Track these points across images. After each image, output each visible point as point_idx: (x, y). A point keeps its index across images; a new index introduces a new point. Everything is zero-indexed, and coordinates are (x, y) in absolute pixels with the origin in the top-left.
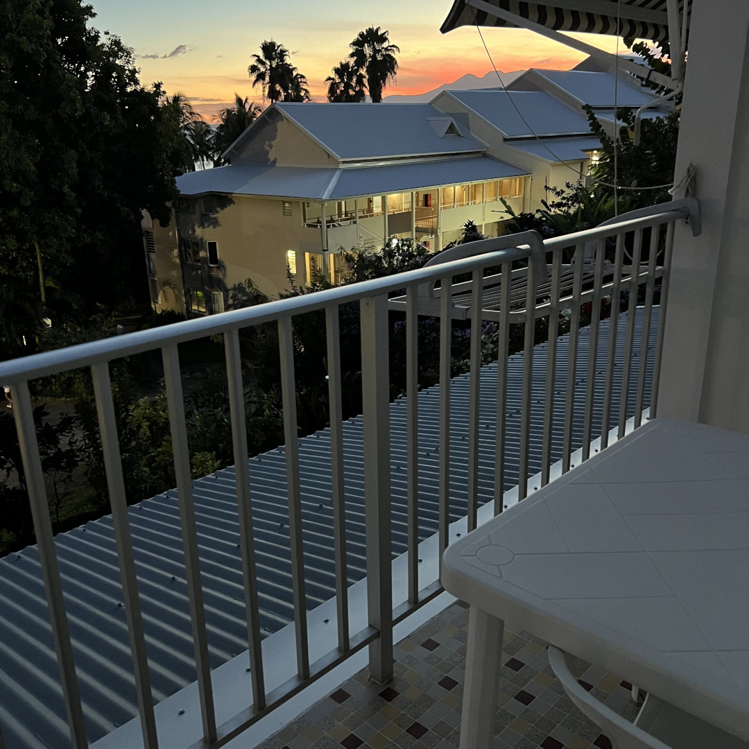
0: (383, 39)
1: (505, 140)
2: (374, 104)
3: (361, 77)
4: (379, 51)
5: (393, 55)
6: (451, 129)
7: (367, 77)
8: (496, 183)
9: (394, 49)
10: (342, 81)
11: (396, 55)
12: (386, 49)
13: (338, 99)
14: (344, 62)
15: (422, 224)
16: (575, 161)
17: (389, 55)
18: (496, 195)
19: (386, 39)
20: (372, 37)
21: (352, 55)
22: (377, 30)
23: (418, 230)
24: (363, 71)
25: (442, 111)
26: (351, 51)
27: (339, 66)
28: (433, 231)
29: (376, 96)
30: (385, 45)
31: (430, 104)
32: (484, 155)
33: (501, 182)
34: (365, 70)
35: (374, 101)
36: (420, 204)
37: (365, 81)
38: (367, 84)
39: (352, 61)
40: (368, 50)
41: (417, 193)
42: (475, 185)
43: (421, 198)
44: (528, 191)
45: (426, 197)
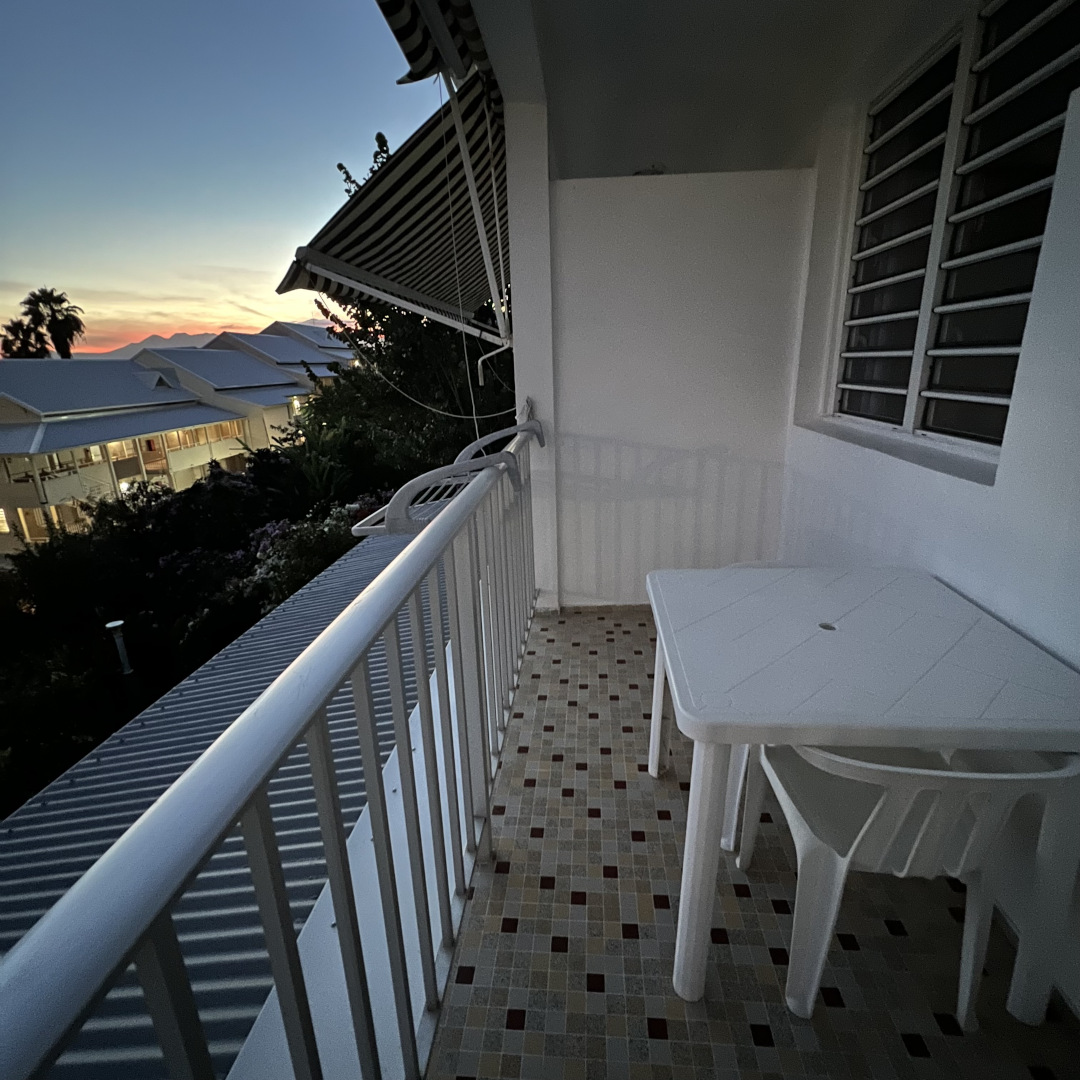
0: (60, 300)
1: (217, 390)
2: (65, 360)
3: (40, 337)
4: (59, 311)
5: (75, 314)
6: (161, 382)
7: (49, 335)
8: (216, 426)
9: (77, 310)
10: (17, 338)
11: (80, 316)
12: (67, 310)
14: (15, 320)
15: (151, 467)
16: (283, 405)
17: (71, 315)
18: (218, 436)
19: (63, 301)
20: (47, 297)
21: (26, 314)
22: (52, 291)
23: (148, 472)
24: (43, 330)
25: (146, 367)
26: (24, 309)
27: (9, 324)
29: (64, 352)
30: (65, 305)
31: (132, 360)
32: (199, 404)
33: (221, 425)
34: (45, 328)
35: (63, 357)
36: (144, 449)
37: (48, 338)
38: (50, 342)
40: (44, 310)
42: (196, 430)
43: (144, 444)
44: (248, 431)
45: (149, 443)
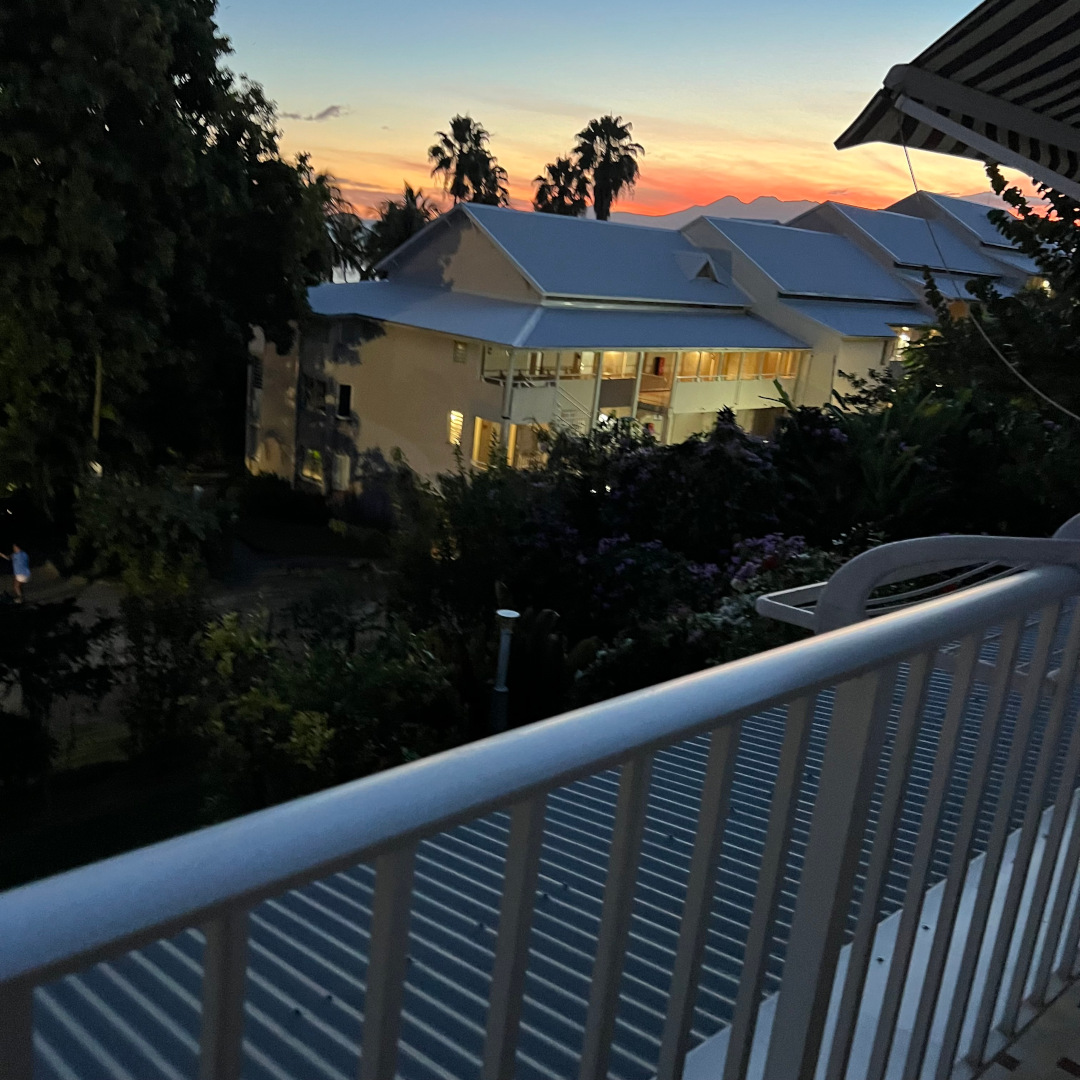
0: (622, 133)
1: (781, 295)
2: (599, 221)
3: (583, 182)
4: (616, 149)
5: (633, 157)
6: (706, 271)
7: (594, 183)
8: (759, 354)
9: (637, 149)
11: (638, 158)
12: (626, 148)
13: (547, 208)
14: (563, 158)
15: (647, 399)
16: (875, 339)
17: (628, 157)
18: (757, 371)
19: (626, 135)
20: (608, 129)
21: (576, 150)
22: (616, 121)
24: (589, 175)
25: (694, 244)
26: (576, 144)
27: (555, 163)
28: (662, 411)
29: (602, 210)
30: (625, 142)
31: (679, 232)
32: (748, 313)
33: (767, 354)
34: (592, 172)
35: (599, 218)
36: (648, 369)
37: (590, 188)
38: (591, 193)
39: (575, 159)
40: (600, 147)
41: (646, 354)
42: (729, 354)
43: (650, 362)
44: (804, 372)
45: (658, 361)
